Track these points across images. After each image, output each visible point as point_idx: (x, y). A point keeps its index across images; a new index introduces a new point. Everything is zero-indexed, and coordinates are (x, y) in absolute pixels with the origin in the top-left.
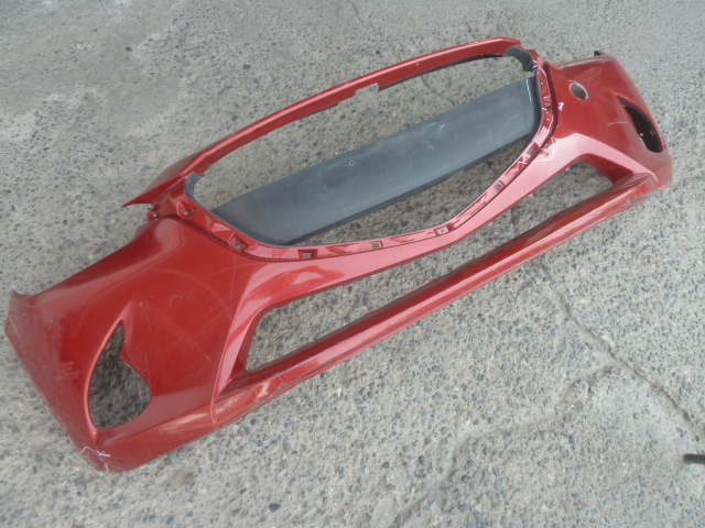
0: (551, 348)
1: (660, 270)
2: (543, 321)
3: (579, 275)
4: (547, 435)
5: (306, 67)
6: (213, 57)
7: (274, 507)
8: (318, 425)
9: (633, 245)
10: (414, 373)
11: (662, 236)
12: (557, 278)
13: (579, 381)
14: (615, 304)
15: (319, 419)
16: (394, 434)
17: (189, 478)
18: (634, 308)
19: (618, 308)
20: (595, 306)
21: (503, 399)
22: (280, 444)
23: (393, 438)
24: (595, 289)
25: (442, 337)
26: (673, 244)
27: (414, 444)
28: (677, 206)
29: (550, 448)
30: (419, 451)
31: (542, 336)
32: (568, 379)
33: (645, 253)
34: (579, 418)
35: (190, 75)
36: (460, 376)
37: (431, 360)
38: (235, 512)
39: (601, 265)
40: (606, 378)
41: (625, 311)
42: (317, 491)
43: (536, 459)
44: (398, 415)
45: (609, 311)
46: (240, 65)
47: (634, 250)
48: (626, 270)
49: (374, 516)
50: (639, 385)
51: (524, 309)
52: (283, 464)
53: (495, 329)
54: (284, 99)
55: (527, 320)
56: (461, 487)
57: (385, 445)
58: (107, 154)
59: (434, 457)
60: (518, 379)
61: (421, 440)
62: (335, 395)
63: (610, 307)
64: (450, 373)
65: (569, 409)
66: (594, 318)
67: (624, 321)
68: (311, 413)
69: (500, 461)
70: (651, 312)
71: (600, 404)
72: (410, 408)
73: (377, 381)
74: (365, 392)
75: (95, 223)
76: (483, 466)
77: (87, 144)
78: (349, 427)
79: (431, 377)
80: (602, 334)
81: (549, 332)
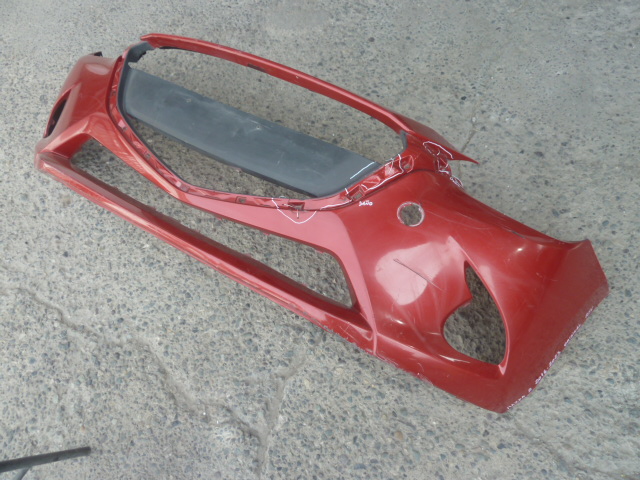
0: (247, 374)
1: (389, 449)
2: (268, 357)
3: (334, 369)
4: (172, 402)
5: (402, 69)
6: (365, 19)
7: (66, 254)
8: (120, 247)
9: (404, 410)
10: (177, 284)
11: (437, 438)
12: (320, 351)
13: (229, 410)
14: (322, 416)
15: (123, 245)
16: (131, 294)
17: (67, 204)
18: (329, 436)
19: (319, 420)
20: (308, 396)
21: (186, 355)
22: (102, 234)
23: (128, 295)
24: (327, 390)
25: (214, 287)
26: (435, 455)
27: (129, 310)
28: (494, 443)
29: (161, 408)
30: (124, 314)
31: (252, 361)
32: (226, 400)
33: (401, 426)
34: (194, 422)
35: (338, 20)
36: (191, 315)
37: (193, 289)
38: (57, 237)
39: (358, 386)
40: (241, 433)
41: (320, 428)
42: (81, 271)
43: (149, 400)
44: (145, 289)
45: (311, 411)
46: (370, 36)
47: (399, 414)
48: (369, 413)
49: (78, 311)
50: (251, 469)
51: (273, 336)
52: (89, 243)
53: (241, 322)
54: (359, 77)
55: (263, 344)
56: (111, 355)
57: (121, 292)
58: (244, 31)
59: (125, 328)
60: (207, 359)
61: (134, 313)
62: (143, 245)
63: (316, 411)
64: (190, 307)
65: (200, 412)
66: (294, 400)
67: (307, 429)
68: (125, 239)
69: (139, 375)
70: (333, 455)
71: (215, 436)
72: (152, 294)
73: (162, 264)
74: (151, 261)
75: (193, 61)
76: (130, 363)
77: (245, 18)
78: (125, 265)
79: (180, 296)
80: (282, 413)
81: (261, 366)
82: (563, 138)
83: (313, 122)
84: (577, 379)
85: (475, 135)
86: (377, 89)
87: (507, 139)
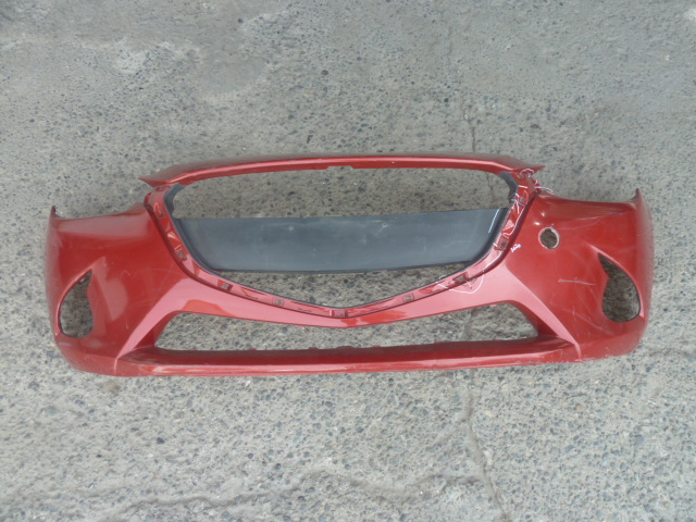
0: (434, 438)
1: (580, 422)
2: (441, 412)
3: (500, 388)
4: (385, 503)
5: (375, 92)
6: (303, 53)
7: (160, 441)
8: (220, 399)
9: (570, 387)
10: (309, 400)
11: (605, 392)
12: (478, 382)
13: (440, 476)
14: (516, 430)
15: (222, 396)
16: (269, 436)
17: (116, 390)
18: (532, 442)
19: (517, 435)
20: (496, 422)
21: (368, 456)
22: (186, 399)
23: (266, 439)
24: (506, 408)
25: (349, 382)
26: (612, 405)
27: (279, 452)
28: (642, 371)
29: (380, 515)
30: (277, 459)
31: (431, 424)
32: (431, 470)
33: (577, 399)
34: (420, 505)
35: (276, 63)
36: (345, 420)
37: (329, 396)
38: (134, 429)
39: (527, 390)
40: (464, 487)
41: (522, 441)
42: (193, 446)
43: (364, 516)
44: (279, 424)
45: (506, 433)
46: (321, 69)
47: (569, 392)
48: (548, 405)
49: (223, 486)
50: (490, 508)
51: (432, 393)
52: (180, 415)
53: (396, 398)
54: (339, 115)
55: (428, 404)
56: (294, 503)
57: (258, 441)
58: (180, 111)
59: (289, 470)
60: (390, 448)
61: (287, 452)
62: (243, 384)
63: (509, 430)
64: (339, 413)
65: (417, 494)
66: (487, 432)
67: (513, 448)
68: (219, 389)
69: (336, 501)
70: (545, 454)
71: (445, 504)
72: (292, 423)
73: (279, 390)
74: (266, 394)
75: (145, 166)
76: (320, 498)
77: (171, 96)
78: (240, 414)
79: (322, 409)
80: (485, 449)
81: (441, 423)
82: (544, 104)
83: (327, 180)
84: (664, 292)
85: (476, 131)
86: (364, 122)
87: (503, 124)
